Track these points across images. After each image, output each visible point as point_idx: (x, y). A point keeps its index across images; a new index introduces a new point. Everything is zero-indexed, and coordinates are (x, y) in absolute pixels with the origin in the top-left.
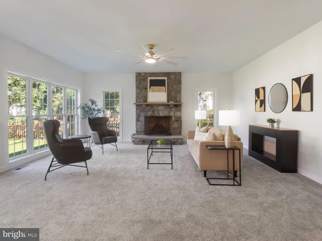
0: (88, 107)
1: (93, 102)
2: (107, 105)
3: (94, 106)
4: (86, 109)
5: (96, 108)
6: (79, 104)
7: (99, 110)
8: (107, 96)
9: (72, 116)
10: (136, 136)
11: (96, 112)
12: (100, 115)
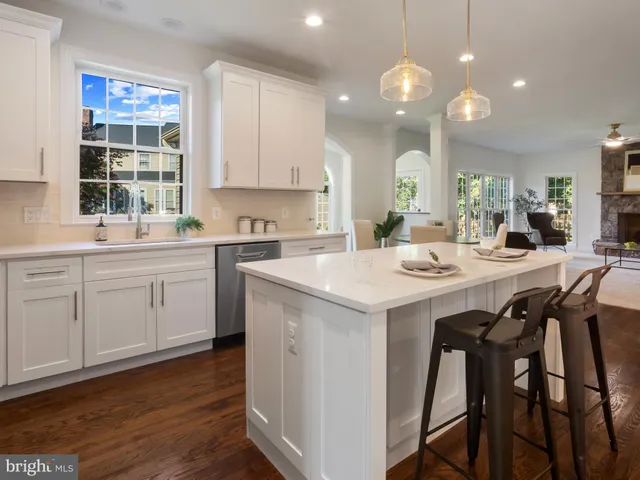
0: (524, 200)
1: (531, 193)
2: (551, 195)
3: (532, 199)
4: (521, 203)
5: (536, 201)
6: (511, 197)
7: (539, 204)
8: (551, 182)
9: (507, 212)
10: (599, 243)
11: (535, 207)
12: (541, 210)
